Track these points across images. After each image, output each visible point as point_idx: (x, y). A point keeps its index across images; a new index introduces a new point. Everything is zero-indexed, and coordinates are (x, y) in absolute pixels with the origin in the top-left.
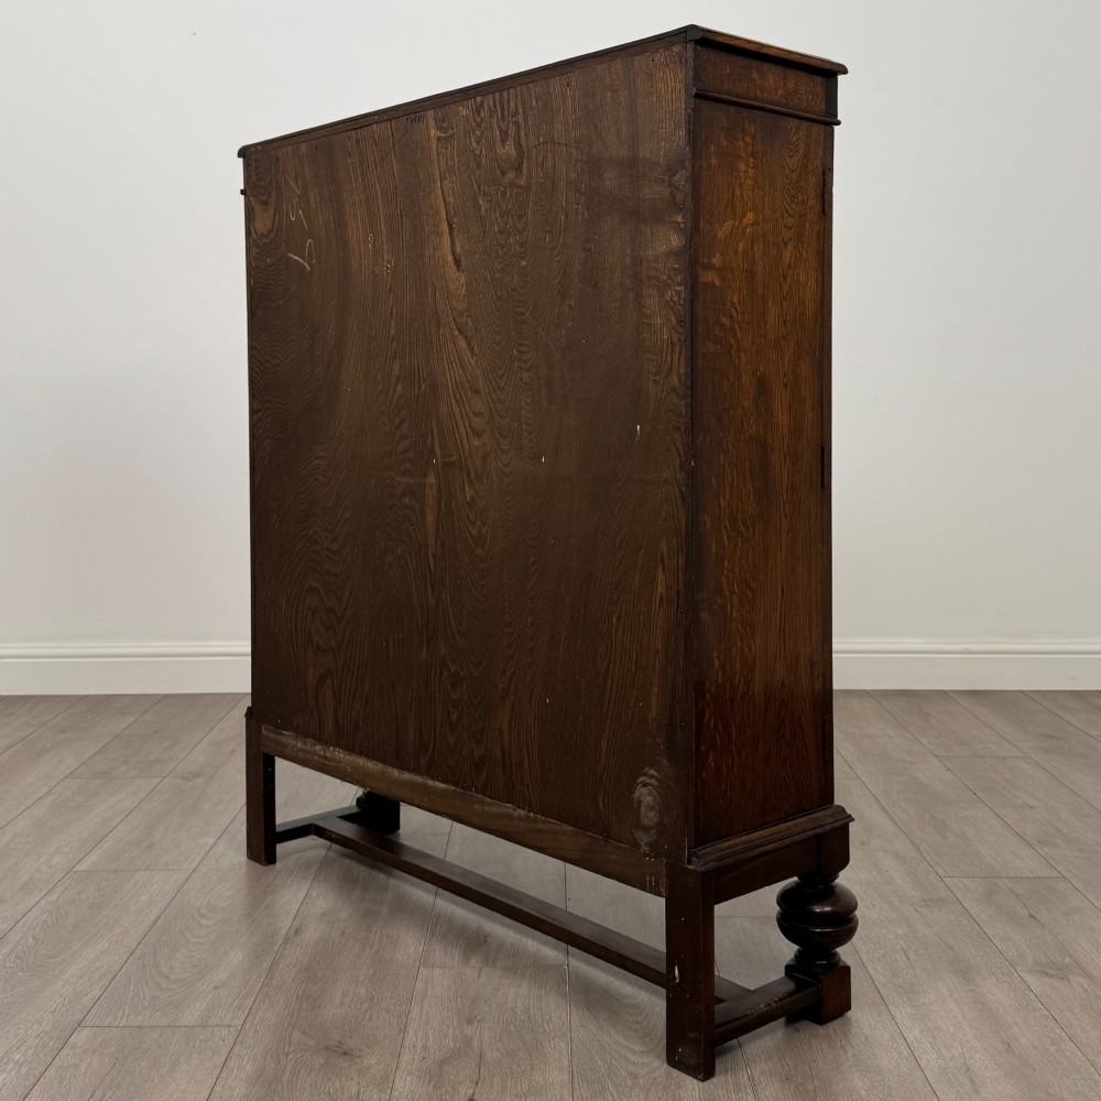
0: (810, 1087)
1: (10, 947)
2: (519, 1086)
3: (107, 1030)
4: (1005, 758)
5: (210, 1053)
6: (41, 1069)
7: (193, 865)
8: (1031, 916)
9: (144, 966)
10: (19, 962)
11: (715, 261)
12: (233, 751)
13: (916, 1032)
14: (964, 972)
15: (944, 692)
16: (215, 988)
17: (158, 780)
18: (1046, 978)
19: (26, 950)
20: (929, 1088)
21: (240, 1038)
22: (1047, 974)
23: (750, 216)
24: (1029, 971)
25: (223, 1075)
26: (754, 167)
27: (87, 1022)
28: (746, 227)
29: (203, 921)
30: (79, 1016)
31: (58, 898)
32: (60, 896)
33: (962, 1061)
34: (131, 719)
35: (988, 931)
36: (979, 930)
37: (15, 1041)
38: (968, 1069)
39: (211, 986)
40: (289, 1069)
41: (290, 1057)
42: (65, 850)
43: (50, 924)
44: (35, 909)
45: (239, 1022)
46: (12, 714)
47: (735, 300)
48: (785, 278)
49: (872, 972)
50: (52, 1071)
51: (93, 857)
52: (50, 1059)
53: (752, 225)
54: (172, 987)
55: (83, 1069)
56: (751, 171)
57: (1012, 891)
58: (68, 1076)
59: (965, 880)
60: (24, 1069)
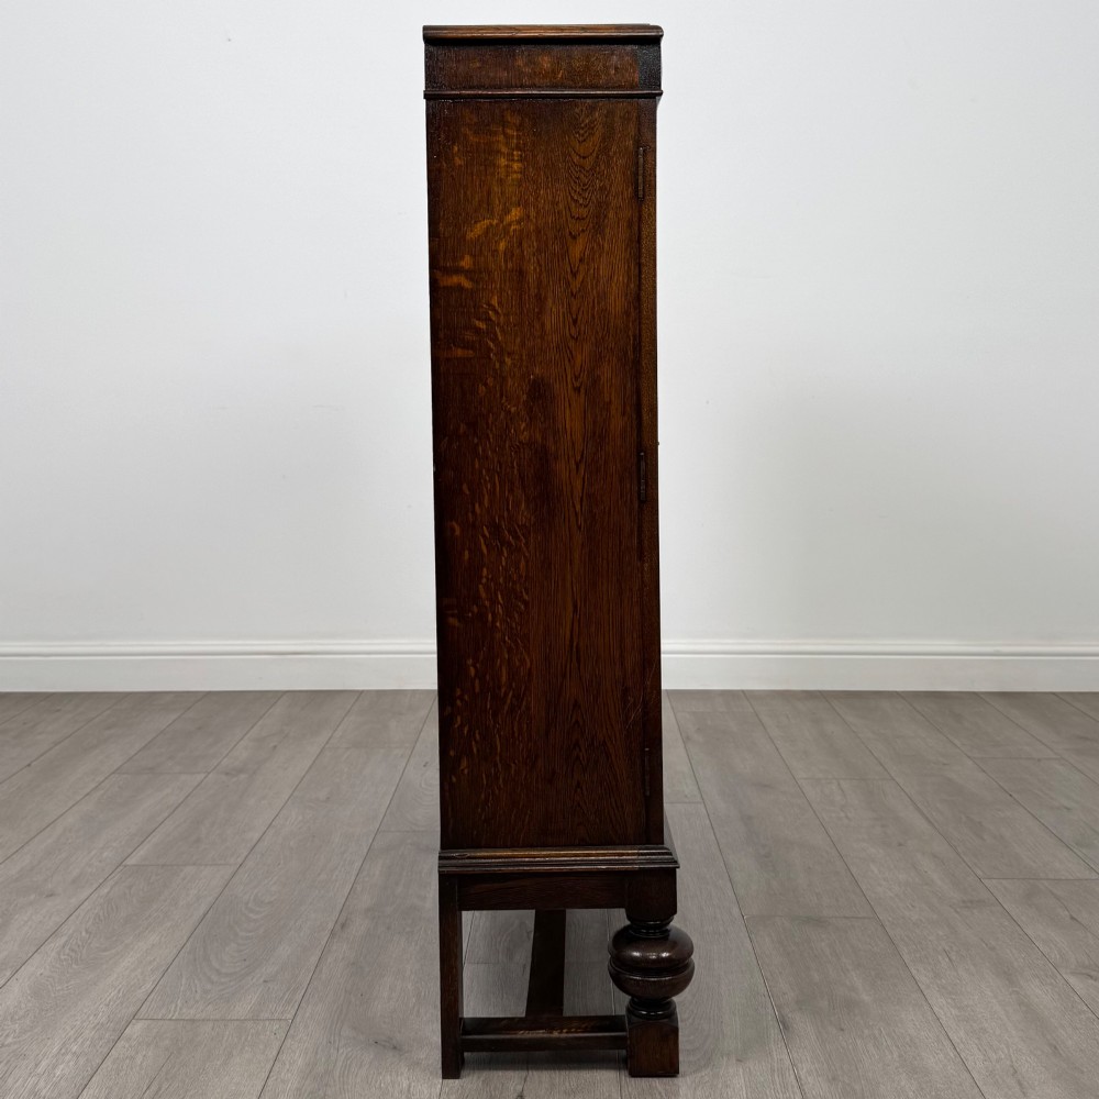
0: (857, 1087)
1: (64, 939)
2: (567, 1084)
3: (161, 1023)
4: (1039, 760)
5: (261, 1047)
6: (98, 1061)
7: (240, 860)
8: (1072, 918)
9: (195, 960)
10: (73, 954)
11: (463, 264)
12: (275, 747)
13: (962, 1033)
14: (1008, 974)
16: (265, 981)
17: (203, 776)
18: (1091, 981)
19: (80, 943)
20: (977, 1090)
21: (291, 1032)
22: (1091, 977)
23: (515, 213)
24: (1073, 973)
25: (276, 1068)
26: (520, 161)
27: (140, 1015)
28: (510, 225)
29: (251, 915)
30: (132, 1009)
31: (108, 893)
32: (112, 888)
33: (1008, 1063)
34: (174, 716)
35: (1029, 933)
36: (1021, 932)
37: (73, 1032)
38: (1015, 1072)
39: (262, 980)
40: (340, 1064)
41: (341, 1051)
42: (114, 844)
43: (102, 918)
44: (86, 903)
45: (290, 1016)
46: (58, 711)
47: (495, 302)
48: (574, 275)
49: (914, 972)
50: (108, 1062)
51: (142, 852)
52: (106, 1050)
53: (519, 222)
54: (223, 980)
55: (139, 1060)
56: (516, 166)
57: (1051, 891)
58: (125, 1067)
59: (1004, 882)
60: (82, 1061)
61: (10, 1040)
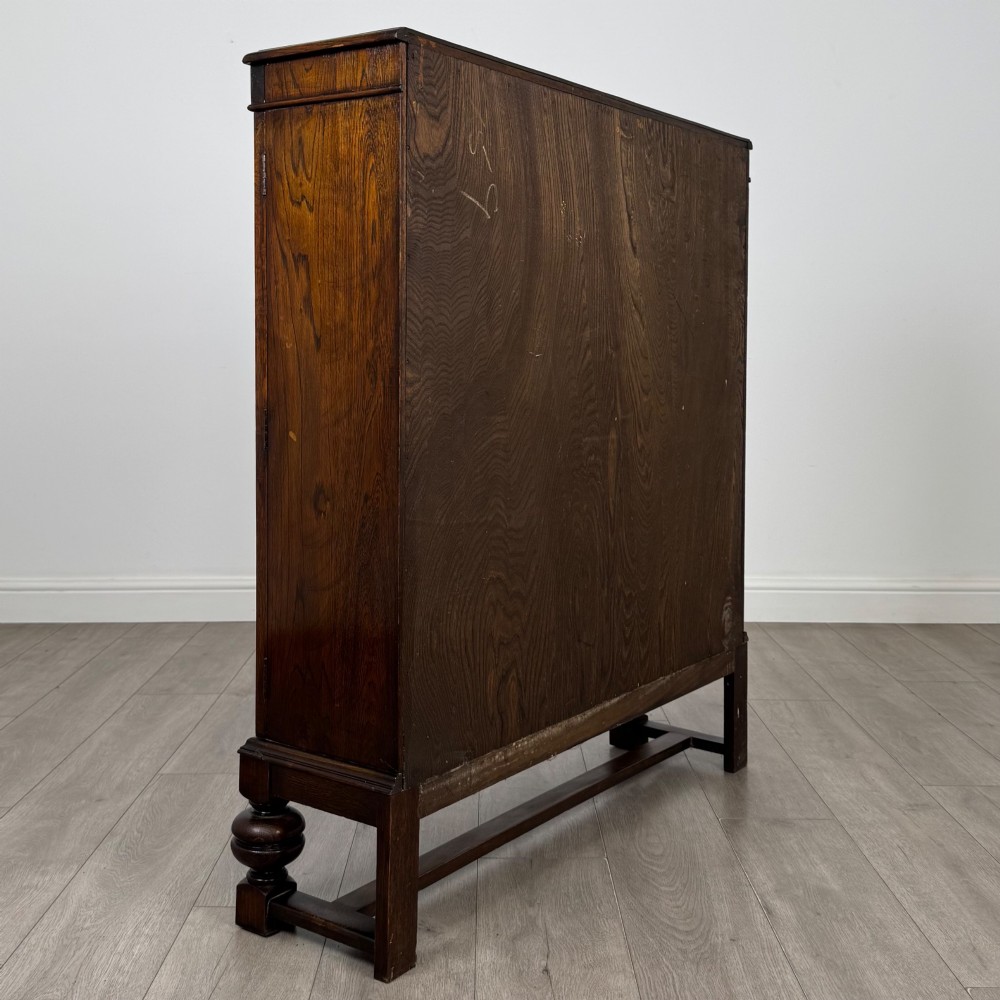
0: (839, 962)
1: (118, 839)
2: (585, 959)
3: (219, 910)
4: (960, 683)
6: (170, 941)
10: (130, 851)
13: (923, 917)
14: (957, 867)
15: (895, 625)
16: (304, 874)
17: (216, 696)
19: (134, 841)
20: (943, 964)
27: (199, 903)
30: (191, 898)
31: (152, 797)
32: (153, 794)
33: (968, 941)
34: (180, 644)
35: (971, 831)
36: (964, 832)
37: (142, 917)
38: (975, 949)
39: (300, 873)
42: (148, 756)
43: (149, 819)
44: (133, 807)
46: (75, 639)
49: (875, 865)
50: (179, 943)
51: (175, 762)
52: (175, 933)
55: (205, 941)
57: (985, 796)
58: (194, 947)
59: (942, 788)
60: (155, 942)
61: (88, 924)
